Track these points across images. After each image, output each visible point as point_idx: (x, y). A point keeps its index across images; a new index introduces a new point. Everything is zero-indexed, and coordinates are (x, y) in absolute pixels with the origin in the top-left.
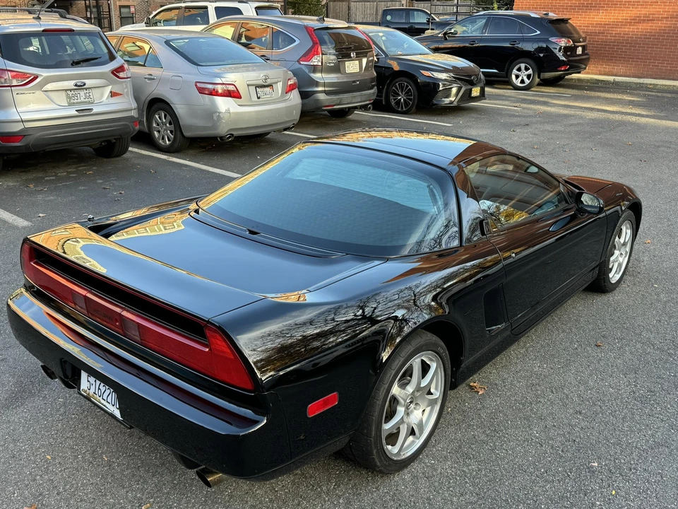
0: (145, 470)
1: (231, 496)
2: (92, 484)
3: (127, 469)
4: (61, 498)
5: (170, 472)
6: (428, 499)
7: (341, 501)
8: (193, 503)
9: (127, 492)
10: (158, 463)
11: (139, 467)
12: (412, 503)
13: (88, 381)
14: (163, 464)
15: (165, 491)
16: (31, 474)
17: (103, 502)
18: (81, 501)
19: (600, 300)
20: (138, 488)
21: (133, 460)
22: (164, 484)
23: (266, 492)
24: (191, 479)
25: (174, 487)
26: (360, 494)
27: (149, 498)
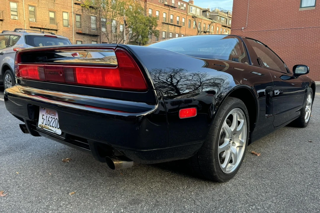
0: (73, 179)
1: (124, 190)
2: (40, 183)
3: (62, 178)
4: (20, 189)
5: (88, 180)
6: (247, 194)
7: (193, 193)
8: (101, 193)
9: (61, 187)
10: (81, 176)
11: (69, 178)
12: (238, 196)
13: (43, 118)
14: (83, 177)
15: (84, 187)
16: (5, 179)
17: (45, 191)
18: (32, 190)
19: (301, 130)
20: (68, 186)
21: (66, 175)
22: (84, 185)
23: (146, 189)
24: (100, 183)
25: (90, 186)
26: (203, 191)
27: (74, 190)
